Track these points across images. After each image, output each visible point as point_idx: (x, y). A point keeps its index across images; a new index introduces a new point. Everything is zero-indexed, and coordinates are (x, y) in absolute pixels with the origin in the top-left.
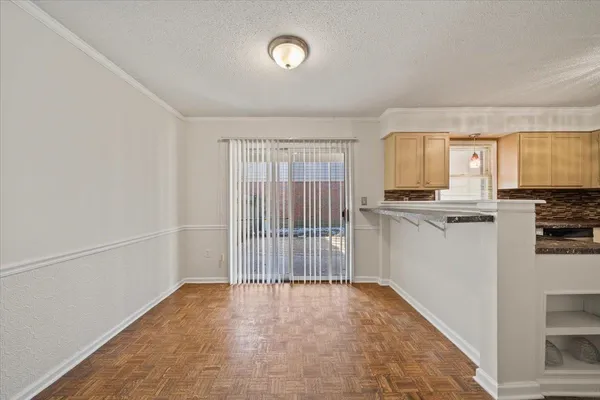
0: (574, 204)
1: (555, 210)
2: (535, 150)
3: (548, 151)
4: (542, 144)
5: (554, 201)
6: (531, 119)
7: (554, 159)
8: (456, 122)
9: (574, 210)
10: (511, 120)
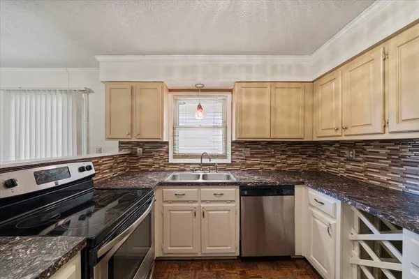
0: (310, 156)
1: (289, 162)
2: (254, 101)
3: (266, 101)
4: (260, 95)
5: (290, 153)
6: (249, 69)
7: (273, 110)
8: (169, 71)
9: (310, 162)
10: (227, 68)
